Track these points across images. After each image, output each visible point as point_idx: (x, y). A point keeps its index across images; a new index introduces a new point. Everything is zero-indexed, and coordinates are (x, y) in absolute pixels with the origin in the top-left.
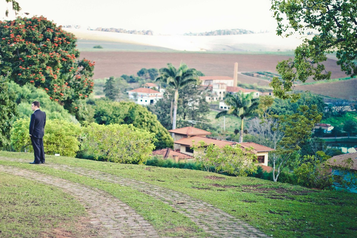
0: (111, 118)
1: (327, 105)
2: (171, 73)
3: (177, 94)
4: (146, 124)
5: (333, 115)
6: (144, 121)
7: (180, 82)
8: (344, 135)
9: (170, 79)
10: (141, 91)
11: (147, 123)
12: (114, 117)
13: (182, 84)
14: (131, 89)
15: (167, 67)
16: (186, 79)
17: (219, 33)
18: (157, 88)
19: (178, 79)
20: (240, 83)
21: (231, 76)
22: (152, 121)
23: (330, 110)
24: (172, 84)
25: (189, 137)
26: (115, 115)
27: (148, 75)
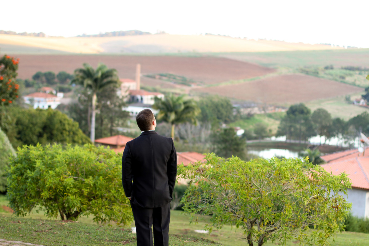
0: (27, 127)
1: (234, 108)
2: (88, 74)
3: (95, 98)
4: (67, 133)
5: (241, 118)
6: (65, 130)
7: (99, 84)
8: (256, 138)
9: (88, 82)
10: (37, 96)
11: (69, 132)
12: (31, 126)
13: (101, 86)
14: (27, 94)
15: (84, 68)
16: (105, 81)
17: (114, 34)
18: (54, 92)
19: (96, 80)
20: (143, 85)
21: (133, 79)
22: (74, 129)
23: (239, 112)
24: (90, 86)
25: (119, 147)
26: (32, 124)
27: (44, 79)
